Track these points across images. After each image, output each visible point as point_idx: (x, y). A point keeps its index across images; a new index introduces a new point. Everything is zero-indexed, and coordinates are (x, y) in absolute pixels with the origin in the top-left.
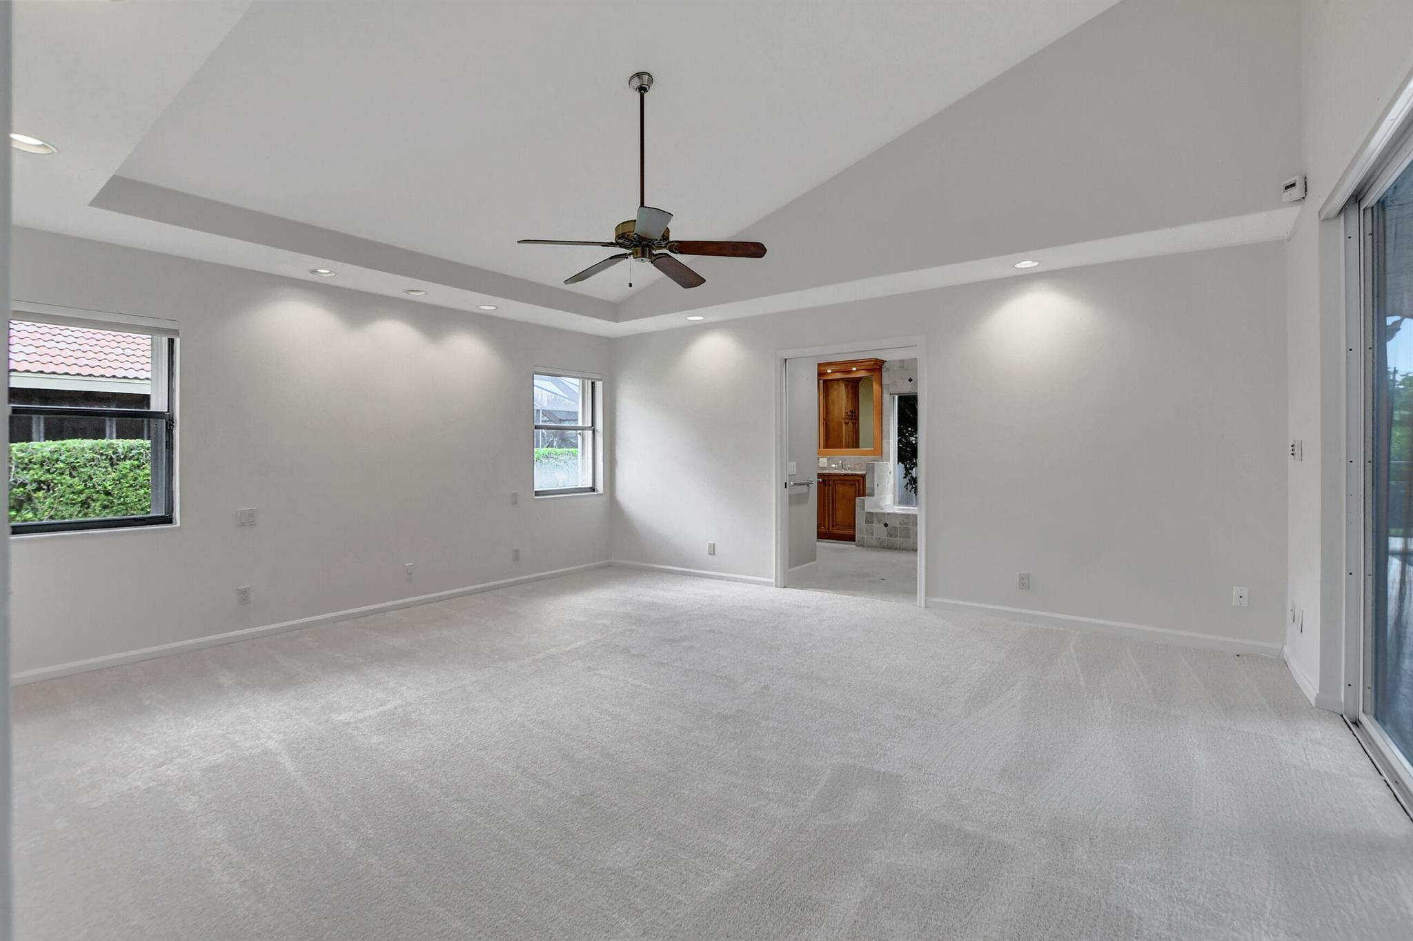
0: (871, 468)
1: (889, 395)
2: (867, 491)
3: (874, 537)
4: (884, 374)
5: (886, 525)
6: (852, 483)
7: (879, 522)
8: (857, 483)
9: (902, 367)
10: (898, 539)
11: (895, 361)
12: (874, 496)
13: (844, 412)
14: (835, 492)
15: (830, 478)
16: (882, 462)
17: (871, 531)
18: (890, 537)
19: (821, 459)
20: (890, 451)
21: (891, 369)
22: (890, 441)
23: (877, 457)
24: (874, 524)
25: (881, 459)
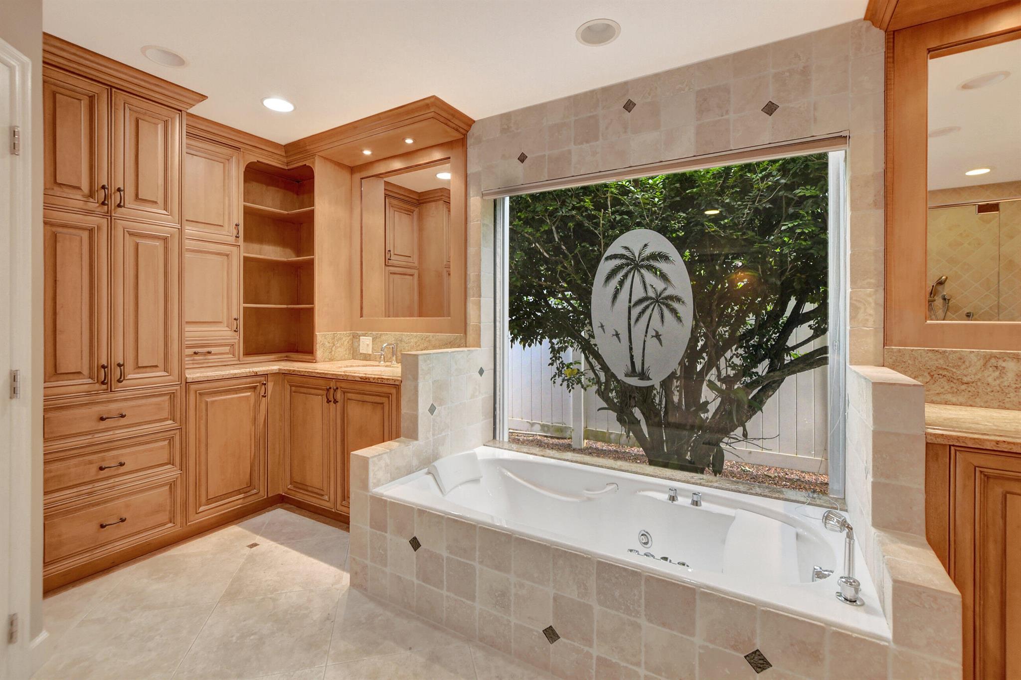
0: (411, 367)
1: (479, 198)
2: (404, 424)
3: (388, 570)
4: (472, 151)
5: (415, 543)
6: (378, 399)
7: (399, 528)
8: (386, 401)
9: (504, 131)
10: (445, 591)
11: (491, 120)
14: (345, 418)
15: (339, 384)
16: (466, 347)
17: (383, 553)
18: (423, 584)
19: (361, 337)
20: (480, 323)
21: (484, 139)
22: (480, 301)
23: (457, 336)
24: (388, 535)
25: (463, 341)
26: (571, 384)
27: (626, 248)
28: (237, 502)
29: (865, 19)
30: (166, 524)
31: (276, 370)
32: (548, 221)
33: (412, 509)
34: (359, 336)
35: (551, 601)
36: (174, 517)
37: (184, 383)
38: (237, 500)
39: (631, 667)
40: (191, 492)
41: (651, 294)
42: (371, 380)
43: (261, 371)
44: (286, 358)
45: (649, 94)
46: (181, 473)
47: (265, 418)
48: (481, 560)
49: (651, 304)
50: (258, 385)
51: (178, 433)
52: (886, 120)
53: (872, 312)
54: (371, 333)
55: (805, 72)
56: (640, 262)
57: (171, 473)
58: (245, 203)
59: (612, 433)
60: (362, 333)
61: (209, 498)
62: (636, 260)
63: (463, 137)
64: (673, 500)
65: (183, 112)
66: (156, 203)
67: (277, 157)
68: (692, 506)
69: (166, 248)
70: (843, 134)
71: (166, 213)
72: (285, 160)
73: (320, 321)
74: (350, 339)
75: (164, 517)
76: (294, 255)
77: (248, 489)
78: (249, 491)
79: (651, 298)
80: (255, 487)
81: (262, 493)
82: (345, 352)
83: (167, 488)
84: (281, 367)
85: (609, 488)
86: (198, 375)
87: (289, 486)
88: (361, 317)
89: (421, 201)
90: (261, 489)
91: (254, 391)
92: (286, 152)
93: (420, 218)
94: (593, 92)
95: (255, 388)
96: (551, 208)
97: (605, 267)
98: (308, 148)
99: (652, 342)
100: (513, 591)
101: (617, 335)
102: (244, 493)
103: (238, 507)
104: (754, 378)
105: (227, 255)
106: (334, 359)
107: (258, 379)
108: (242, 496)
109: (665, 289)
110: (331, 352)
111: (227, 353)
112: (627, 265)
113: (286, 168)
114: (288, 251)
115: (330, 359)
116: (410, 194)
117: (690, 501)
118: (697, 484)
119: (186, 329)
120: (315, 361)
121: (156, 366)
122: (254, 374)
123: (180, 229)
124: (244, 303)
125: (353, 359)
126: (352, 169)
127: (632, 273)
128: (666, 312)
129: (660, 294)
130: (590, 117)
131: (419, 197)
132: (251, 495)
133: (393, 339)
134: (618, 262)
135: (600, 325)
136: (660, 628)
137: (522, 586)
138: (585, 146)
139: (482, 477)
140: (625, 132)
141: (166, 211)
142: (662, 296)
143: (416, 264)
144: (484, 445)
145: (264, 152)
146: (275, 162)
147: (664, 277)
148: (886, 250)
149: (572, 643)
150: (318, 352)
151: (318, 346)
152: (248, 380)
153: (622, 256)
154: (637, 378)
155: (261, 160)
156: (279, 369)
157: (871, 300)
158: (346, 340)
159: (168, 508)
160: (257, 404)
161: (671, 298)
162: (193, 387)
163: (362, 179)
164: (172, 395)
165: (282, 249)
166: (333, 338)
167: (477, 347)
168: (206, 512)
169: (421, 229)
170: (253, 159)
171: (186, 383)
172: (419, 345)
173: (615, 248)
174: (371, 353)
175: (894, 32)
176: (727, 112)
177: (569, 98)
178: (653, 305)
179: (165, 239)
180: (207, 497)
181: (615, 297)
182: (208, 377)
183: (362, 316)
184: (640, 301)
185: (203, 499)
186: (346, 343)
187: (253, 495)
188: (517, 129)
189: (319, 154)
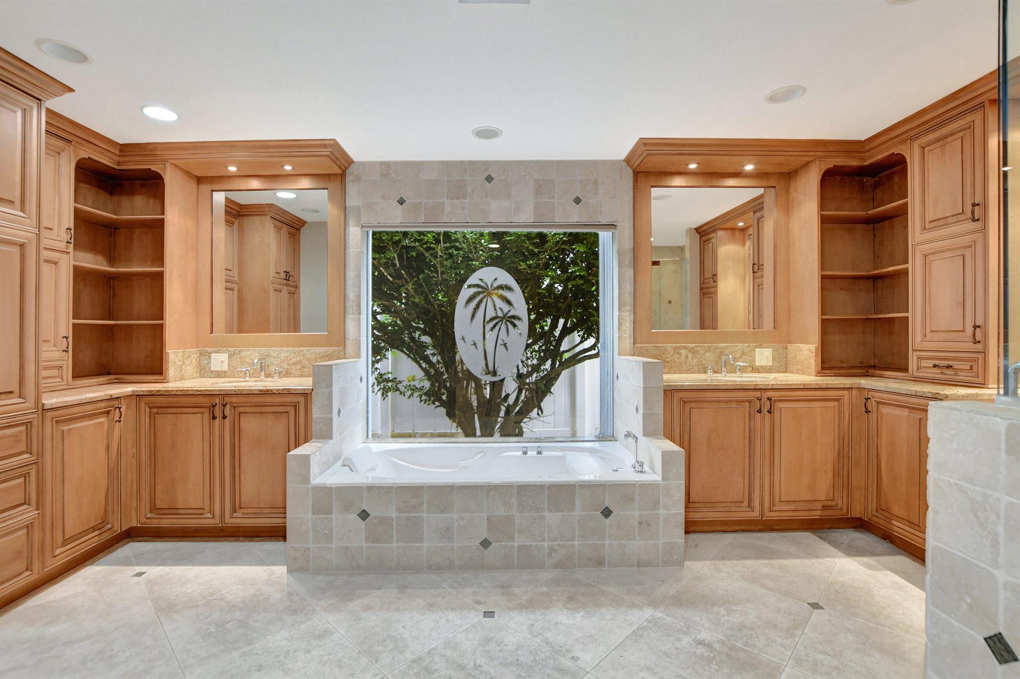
0: (324, 376)
1: (359, 229)
2: (315, 428)
3: (333, 545)
4: (351, 188)
5: (364, 515)
6: (281, 409)
7: (347, 508)
8: (291, 410)
9: (384, 176)
10: (394, 545)
11: (372, 164)
12: (331, 438)
13: (272, 274)
14: (236, 432)
15: (227, 399)
16: (345, 358)
17: (327, 532)
18: (373, 545)
19: (212, 354)
20: (360, 337)
21: (364, 179)
22: (360, 317)
23: (336, 349)
24: (333, 516)
25: (342, 353)
26: (385, 392)
27: (481, 280)
28: (93, 540)
29: (624, 161)
30: (22, 573)
31: (130, 392)
32: (391, 249)
33: (361, 488)
34: (210, 353)
35: (486, 520)
36: (31, 563)
37: (40, 409)
38: (93, 537)
39: (539, 543)
40: (48, 533)
41: (500, 314)
42: (275, 392)
43: (116, 394)
44: (116, 381)
45: (503, 174)
46: (38, 513)
47: (118, 446)
48: (428, 510)
49: (500, 321)
50: (111, 410)
51: (35, 468)
52: (634, 220)
53: (628, 326)
54: (226, 350)
55: (596, 182)
56: (492, 291)
57: (28, 514)
58: (75, 204)
59: (417, 433)
60: (215, 350)
61: (65, 539)
62: (488, 289)
63: (342, 173)
64: (526, 454)
65: (42, 101)
66: (12, 202)
67: (109, 154)
68: (537, 455)
69: (23, 256)
70: (615, 223)
71: (21, 214)
72: (117, 159)
73: (170, 337)
74: (198, 356)
75: (21, 565)
76: (105, 263)
77: (102, 525)
78: (102, 528)
79: (500, 317)
80: (108, 521)
81: (116, 528)
82: (193, 371)
83: (25, 531)
84: (135, 389)
85: (478, 456)
86: (55, 400)
87: (149, 515)
88: (211, 334)
89: (240, 214)
90: (116, 523)
91: (108, 416)
92: (121, 151)
93: (241, 231)
94: (462, 162)
95: (108, 413)
96: (397, 238)
97: (465, 293)
98: (159, 153)
99: (500, 348)
100: (456, 524)
101: (475, 344)
102: (98, 530)
103: (94, 545)
104: (546, 373)
105: (56, 263)
106: (184, 377)
107: (112, 403)
108: (97, 533)
109: (509, 311)
110: (181, 371)
111: (55, 377)
112: (483, 292)
113: (117, 167)
114: (100, 258)
115: (180, 378)
116: (233, 205)
117: (536, 453)
118: (535, 442)
119: (43, 348)
120: (166, 381)
121: (11, 392)
122: (109, 398)
123: (38, 235)
124: (73, 319)
125: (200, 377)
126: (198, 179)
127: (486, 298)
128: (510, 326)
129: (506, 314)
130: (460, 180)
131: (241, 209)
132: (106, 531)
133: (257, 355)
134: (475, 290)
135: (461, 337)
136: (557, 514)
137: (462, 519)
138: (456, 202)
139: (377, 466)
140: (487, 197)
141: (24, 213)
142: (508, 315)
143: (236, 279)
144: (363, 443)
145: (98, 149)
146: (105, 160)
147: (509, 302)
148: (634, 291)
149: (501, 543)
150: (170, 371)
151: (170, 364)
152: (103, 404)
153: (478, 286)
154: (490, 375)
155: (92, 157)
156: (133, 391)
157: (628, 319)
158: (194, 358)
159: (26, 554)
160: (111, 428)
161: (513, 317)
162: (49, 414)
163: (213, 191)
164: (28, 424)
165: (93, 256)
166: (183, 356)
167: (357, 358)
168: (62, 554)
169: (241, 243)
170: (84, 155)
171: (43, 410)
172: (291, 360)
173: (473, 279)
174: (227, 370)
175: (637, 172)
176: (553, 198)
177: (442, 162)
178: (501, 323)
179: (22, 246)
180: (64, 537)
181: (473, 316)
182: (66, 402)
183: (212, 332)
184: (492, 319)
185: (60, 540)
186: (194, 360)
187: (108, 530)
188: (397, 177)
189: (170, 161)
